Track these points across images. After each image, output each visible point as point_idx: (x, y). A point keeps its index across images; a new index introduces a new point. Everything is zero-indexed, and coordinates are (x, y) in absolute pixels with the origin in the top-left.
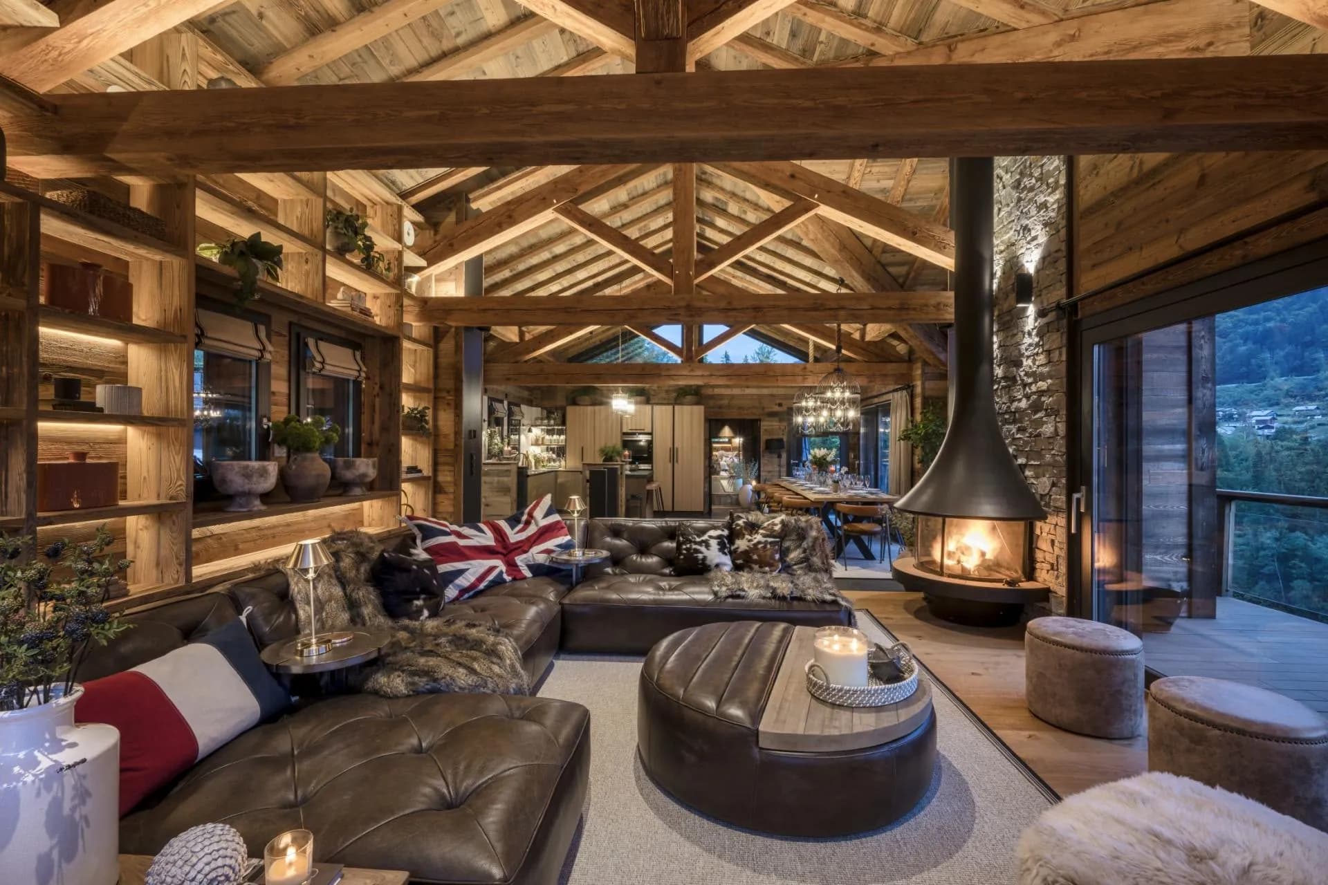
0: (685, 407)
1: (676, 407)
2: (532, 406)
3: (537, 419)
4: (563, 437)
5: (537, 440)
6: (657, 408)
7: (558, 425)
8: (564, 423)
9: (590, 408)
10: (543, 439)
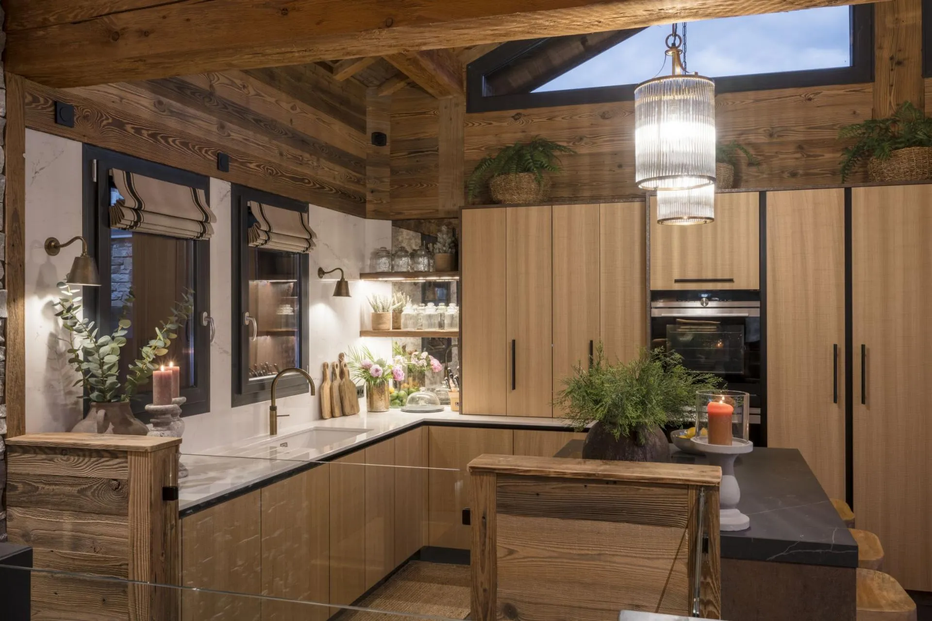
0: (896, 191)
1: (859, 193)
2: (363, 214)
3: (377, 255)
4: (452, 309)
5: (377, 318)
6: (779, 200)
7: (439, 272)
8: (455, 265)
9: (536, 214)
10: (398, 313)
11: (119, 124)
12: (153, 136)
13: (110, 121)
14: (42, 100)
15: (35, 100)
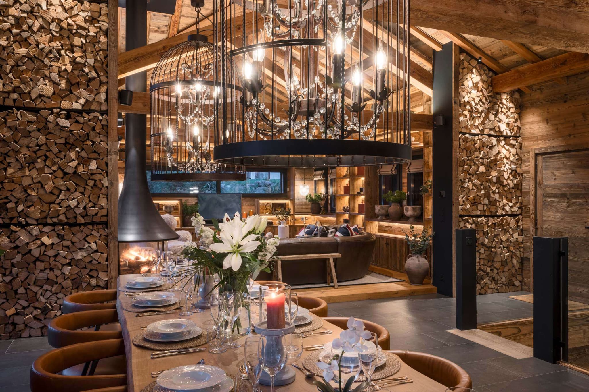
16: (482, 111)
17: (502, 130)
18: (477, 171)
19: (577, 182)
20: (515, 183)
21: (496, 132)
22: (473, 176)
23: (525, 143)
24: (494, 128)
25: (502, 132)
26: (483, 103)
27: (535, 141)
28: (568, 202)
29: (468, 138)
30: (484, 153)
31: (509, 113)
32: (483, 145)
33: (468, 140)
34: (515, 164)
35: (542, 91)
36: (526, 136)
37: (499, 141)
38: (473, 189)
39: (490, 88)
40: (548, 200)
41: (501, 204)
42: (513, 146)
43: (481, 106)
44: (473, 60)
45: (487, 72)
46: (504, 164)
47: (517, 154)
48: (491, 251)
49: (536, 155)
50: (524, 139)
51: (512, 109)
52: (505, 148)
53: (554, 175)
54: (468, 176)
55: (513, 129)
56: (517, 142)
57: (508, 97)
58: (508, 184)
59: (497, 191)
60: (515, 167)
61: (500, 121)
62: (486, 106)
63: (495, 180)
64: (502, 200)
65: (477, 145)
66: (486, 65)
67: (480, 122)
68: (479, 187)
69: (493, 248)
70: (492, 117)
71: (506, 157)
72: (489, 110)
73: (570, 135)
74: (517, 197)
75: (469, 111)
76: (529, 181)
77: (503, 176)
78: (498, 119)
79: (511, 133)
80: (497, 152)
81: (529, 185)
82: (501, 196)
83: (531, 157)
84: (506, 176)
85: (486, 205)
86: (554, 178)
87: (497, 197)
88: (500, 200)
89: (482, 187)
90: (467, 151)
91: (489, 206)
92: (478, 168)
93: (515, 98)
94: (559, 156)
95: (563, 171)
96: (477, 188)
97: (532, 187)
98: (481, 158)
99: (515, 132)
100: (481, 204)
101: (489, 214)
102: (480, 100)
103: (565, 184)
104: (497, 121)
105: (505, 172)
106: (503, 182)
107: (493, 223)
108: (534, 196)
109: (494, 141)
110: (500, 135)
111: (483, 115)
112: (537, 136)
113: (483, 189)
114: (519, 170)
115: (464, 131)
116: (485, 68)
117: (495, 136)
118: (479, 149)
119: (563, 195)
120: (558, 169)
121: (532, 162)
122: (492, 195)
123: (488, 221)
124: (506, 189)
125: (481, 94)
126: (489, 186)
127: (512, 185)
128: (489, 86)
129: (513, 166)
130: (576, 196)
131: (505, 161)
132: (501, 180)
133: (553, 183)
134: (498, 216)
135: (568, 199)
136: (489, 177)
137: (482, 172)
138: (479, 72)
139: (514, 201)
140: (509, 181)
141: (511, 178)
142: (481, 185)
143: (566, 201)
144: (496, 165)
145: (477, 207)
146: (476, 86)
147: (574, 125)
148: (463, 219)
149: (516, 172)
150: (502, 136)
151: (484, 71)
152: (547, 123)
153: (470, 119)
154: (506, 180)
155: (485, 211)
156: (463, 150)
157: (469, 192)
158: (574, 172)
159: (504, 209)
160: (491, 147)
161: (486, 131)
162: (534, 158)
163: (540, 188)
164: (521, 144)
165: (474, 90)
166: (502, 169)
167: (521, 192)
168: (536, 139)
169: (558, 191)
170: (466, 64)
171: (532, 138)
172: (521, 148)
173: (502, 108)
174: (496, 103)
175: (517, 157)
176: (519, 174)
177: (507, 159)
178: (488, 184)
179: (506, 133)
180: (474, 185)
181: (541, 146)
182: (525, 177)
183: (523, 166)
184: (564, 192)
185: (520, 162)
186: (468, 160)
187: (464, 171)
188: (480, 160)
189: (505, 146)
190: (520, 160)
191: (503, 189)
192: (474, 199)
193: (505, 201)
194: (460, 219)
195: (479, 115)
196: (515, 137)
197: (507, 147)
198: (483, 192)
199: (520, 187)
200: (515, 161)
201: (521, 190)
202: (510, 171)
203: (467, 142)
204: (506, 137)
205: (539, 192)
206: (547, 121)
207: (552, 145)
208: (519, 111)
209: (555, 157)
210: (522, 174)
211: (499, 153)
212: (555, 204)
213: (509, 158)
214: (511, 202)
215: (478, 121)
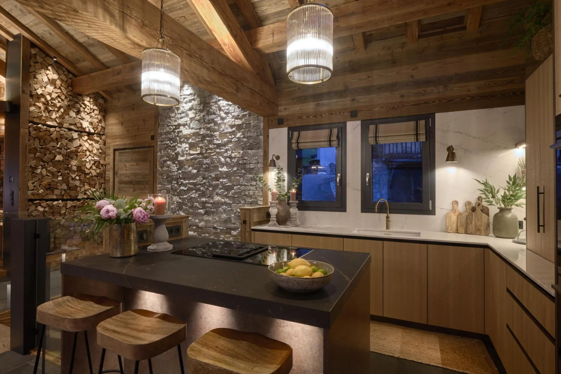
11: (300, 118)
12: (315, 116)
13: (297, 117)
14: (274, 120)
15: (272, 121)
16: (60, 107)
17: (84, 126)
18: (54, 159)
19: (139, 172)
20: (98, 172)
21: (78, 127)
22: (48, 163)
23: (108, 141)
24: (76, 124)
25: (84, 129)
26: (62, 100)
27: (114, 139)
28: (134, 188)
29: (40, 128)
30: (61, 143)
31: (93, 114)
32: (62, 137)
33: (41, 130)
34: (99, 157)
35: (119, 100)
36: (108, 135)
37: (80, 136)
38: (47, 175)
39: (70, 88)
40: (122, 186)
41: (83, 189)
42: (97, 142)
43: (59, 102)
44: (48, 58)
45: (66, 73)
46: (86, 155)
47: (101, 149)
48: (70, 230)
49: (115, 150)
50: (107, 137)
51: (95, 111)
52: (88, 143)
53: (126, 167)
54: (42, 163)
55: (97, 128)
56: (101, 139)
57: (91, 100)
58: (90, 173)
59: (77, 178)
60: (98, 159)
61: (82, 119)
62: (66, 103)
63: (75, 168)
64: (84, 186)
65: (54, 136)
66: (65, 67)
67: (58, 115)
68: (56, 173)
69: (71, 227)
70: (73, 114)
71: (88, 150)
72: (69, 108)
73: (135, 136)
74: (101, 184)
75: (44, 104)
76: (110, 171)
77: (85, 165)
78: (80, 117)
79: (95, 131)
80: (79, 145)
81: (110, 174)
82: (82, 182)
83: (111, 151)
84: (88, 166)
85: (65, 190)
86: (126, 168)
87: (78, 183)
88: (81, 186)
89: (60, 174)
90: (40, 140)
91: (68, 191)
92: (55, 156)
93: (100, 103)
94: (128, 152)
95: (131, 164)
96: (53, 175)
97: (112, 176)
98: (58, 148)
99: (99, 130)
100: (58, 189)
101: (68, 198)
102: (59, 97)
103: (132, 173)
104: (79, 118)
105: (87, 162)
106: (85, 171)
107: (72, 206)
108: (112, 183)
109: (75, 135)
110: (83, 130)
111: (62, 110)
112: (116, 135)
113: (61, 175)
114: (102, 162)
115: (36, 120)
116: (64, 69)
117: (76, 131)
118: (57, 139)
119: (131, 182)
120: (128, 161)
121: (112, 155)
122: (71, 181)
123: (66, 204)
124: (88, 177)
125: (59, 91)
126: (69, 174)
127: (94, 173)
128: (68, 86)
129: (96, 158)
130: (138, 183)
131: (88, 153)
132: (82, 168)
133: (125, 172)
134: (79, 200)
135: (134, 185)
136: (68, 165)
137: (59, 161)
138: (56, 71)
139: (97, 187)
140: (92, 171)
141: (94, 168)
142: (59, 172)
143: (133, 187)
144: (77, 155)
145: (53, 192)
146: (52, 82)
147: (138, 129)
148: (34, 203)
149: (99, 163)
150: (85, 132)
151: (64, 71)
152: (122, 125)
153: (44, 111)
154: (89, 169)
155: (63, 195)
156: (34, 138)
157: (43, 178)
158: (137, 165)
159: (85, 194)
160: (72, 140)
161: (65, 125)
162: (113, 153)
163: (117, 176)
164: (105, 141)
165: (51, 86)
166: (83, 160)
167: (105, 180)
168: (115, 137)
169: (127, 179)
170: (39, 59)
171: (112, 136)
172: (105, 144)
173: (84, 108)
174: (77, 103)
175: (100, 151)
176: (102, 165)
177: (90, 151)
178: (66, 172)
179: (89, 130)
180: (49, 172)
181: (118, 143)
182: (108, 168)
183: (106, 159)
184: (131, 180)
185: (104, 156)
186: (42, 148)
187: (35, 158)
188: (57, 150)
189: (88, 141)
190: (103, 153)
191: (85, 177)
192: (50, 185)
193: (87, 187)
194: (30, 203)
195: (56, 109)
196: (99, 135)
197: (90, 142)
198: (60, 178)
199: (103, 177)
200: (98, 154)
201: (105, 178)
202: (92, 162)
203: (40, 132)
204: (89, 134)
205: (117, 180)
206: (122, 124)
207: (124, 143)
208: (104, 114)
209: (126, 152)
210: (105, 166)
211: (81, 145)
212: (126, 189)
213: (92, 151)
214: (94, 188)
215: (56, 114)
